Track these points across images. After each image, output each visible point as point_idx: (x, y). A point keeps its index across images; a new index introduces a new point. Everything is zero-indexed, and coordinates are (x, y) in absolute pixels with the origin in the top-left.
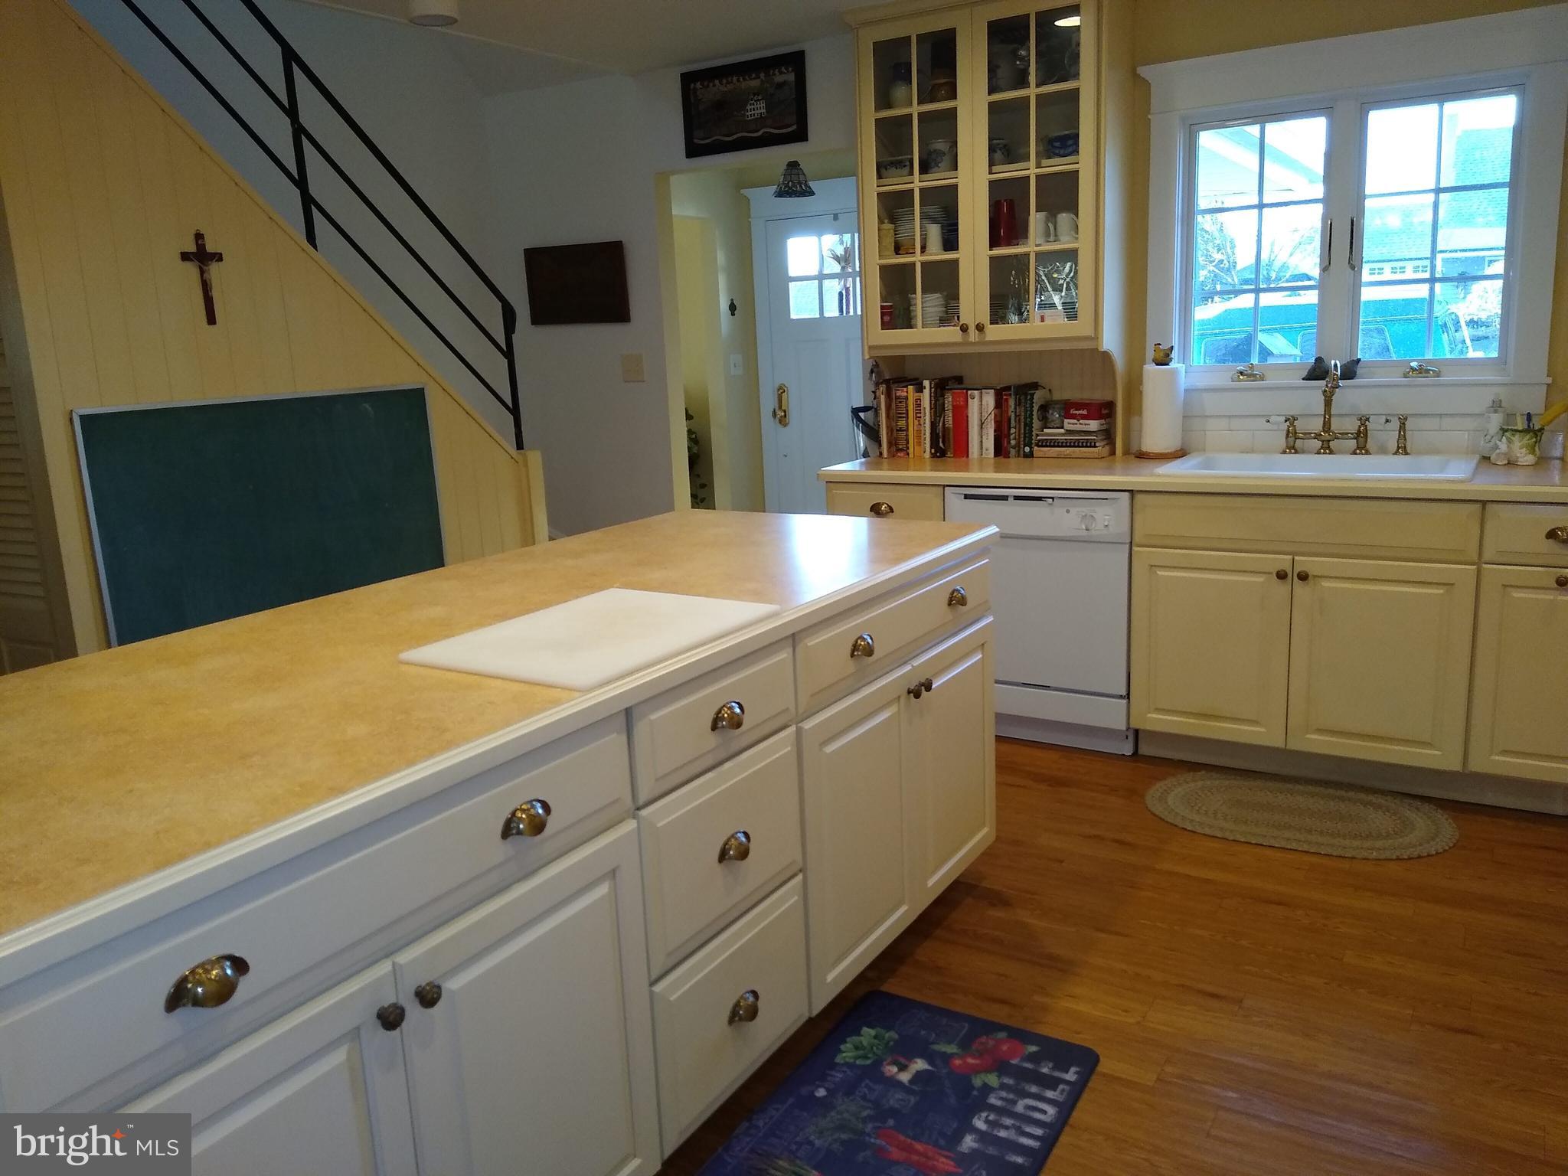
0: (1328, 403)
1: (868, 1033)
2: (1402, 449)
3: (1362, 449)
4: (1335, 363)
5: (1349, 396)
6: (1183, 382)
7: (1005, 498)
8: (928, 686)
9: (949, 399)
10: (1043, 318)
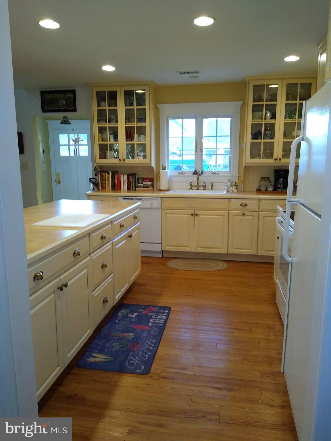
0: (198, 179)
2: (212, 189)
3: (205, 189)
4: (199, 171)
5: (202, 178)
6: (169, 174)
7: (133, 199)
8: (132, 235)
9: (116, 176)
10: (138, 159)
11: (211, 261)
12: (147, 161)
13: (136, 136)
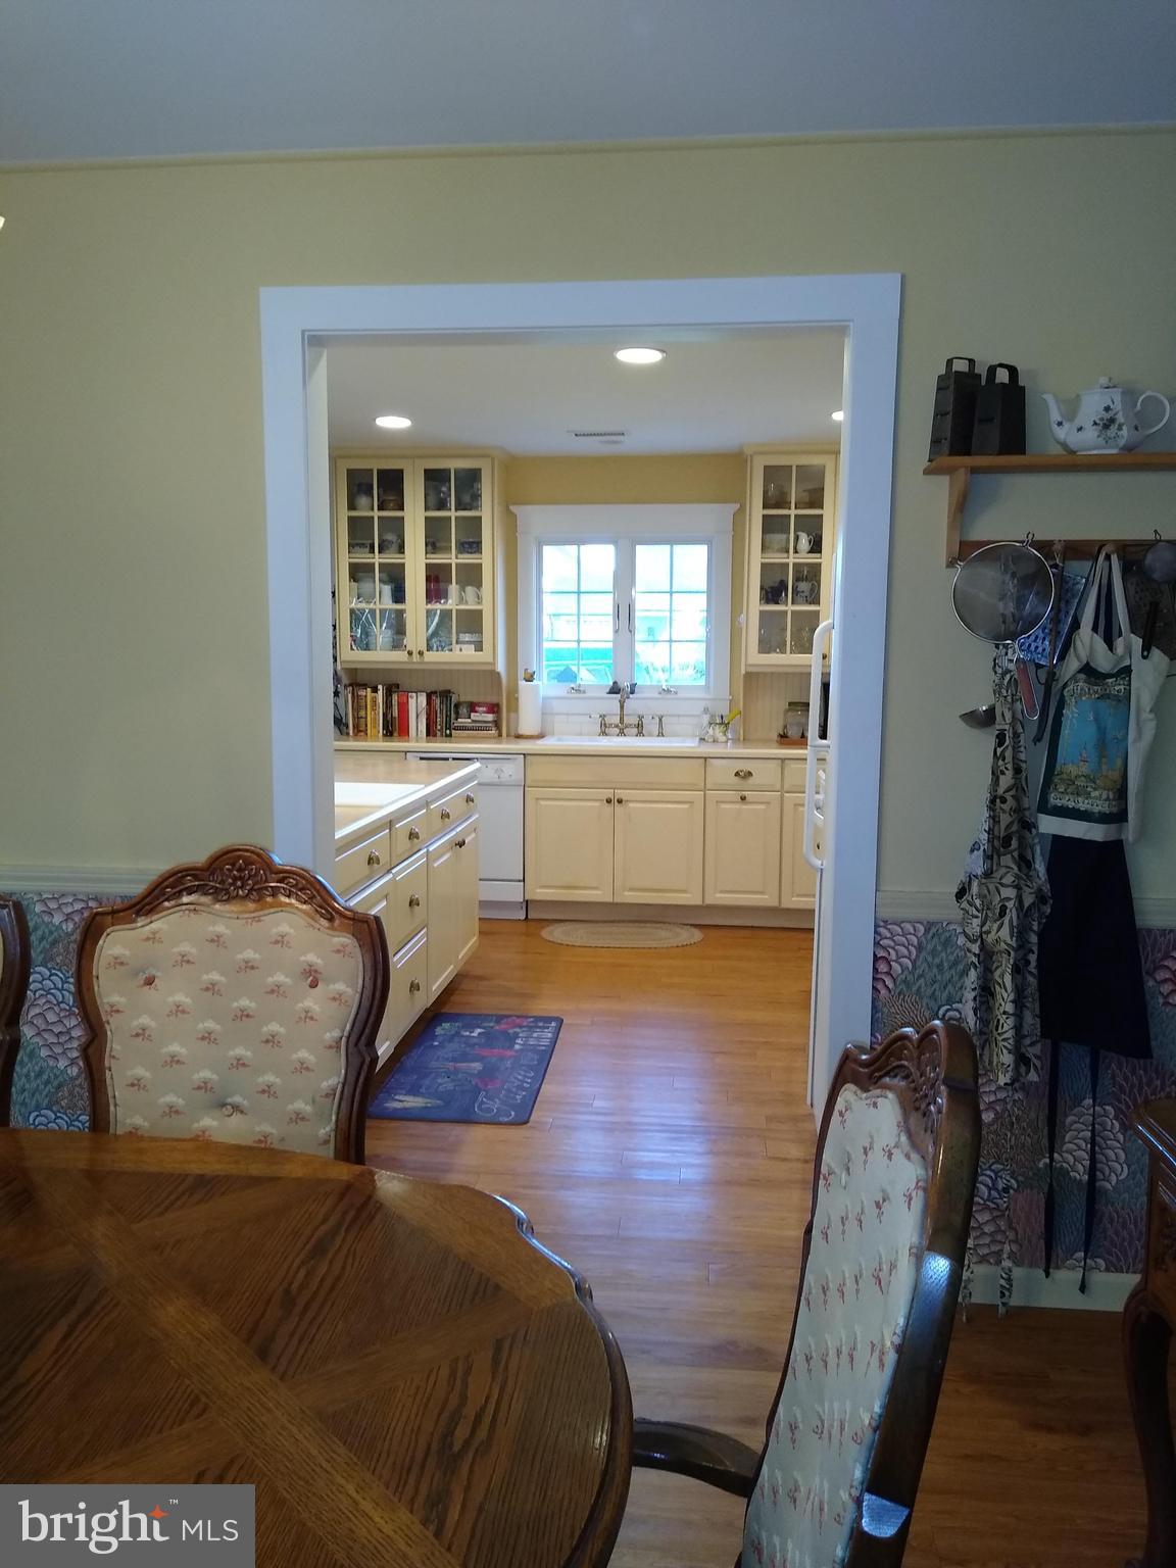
0: (622, 707)
1: (446, 1025)
2: (661, 734)
3: (640, 733)
4: (625, 684)
5: (632, 705)
6: (542, 693)
7: (447, 759)
8: (464, 843)
9: (395, 697)
10: (461, 650)
11: (658, 925)
12: (484, 656)
13: (453, 588)
